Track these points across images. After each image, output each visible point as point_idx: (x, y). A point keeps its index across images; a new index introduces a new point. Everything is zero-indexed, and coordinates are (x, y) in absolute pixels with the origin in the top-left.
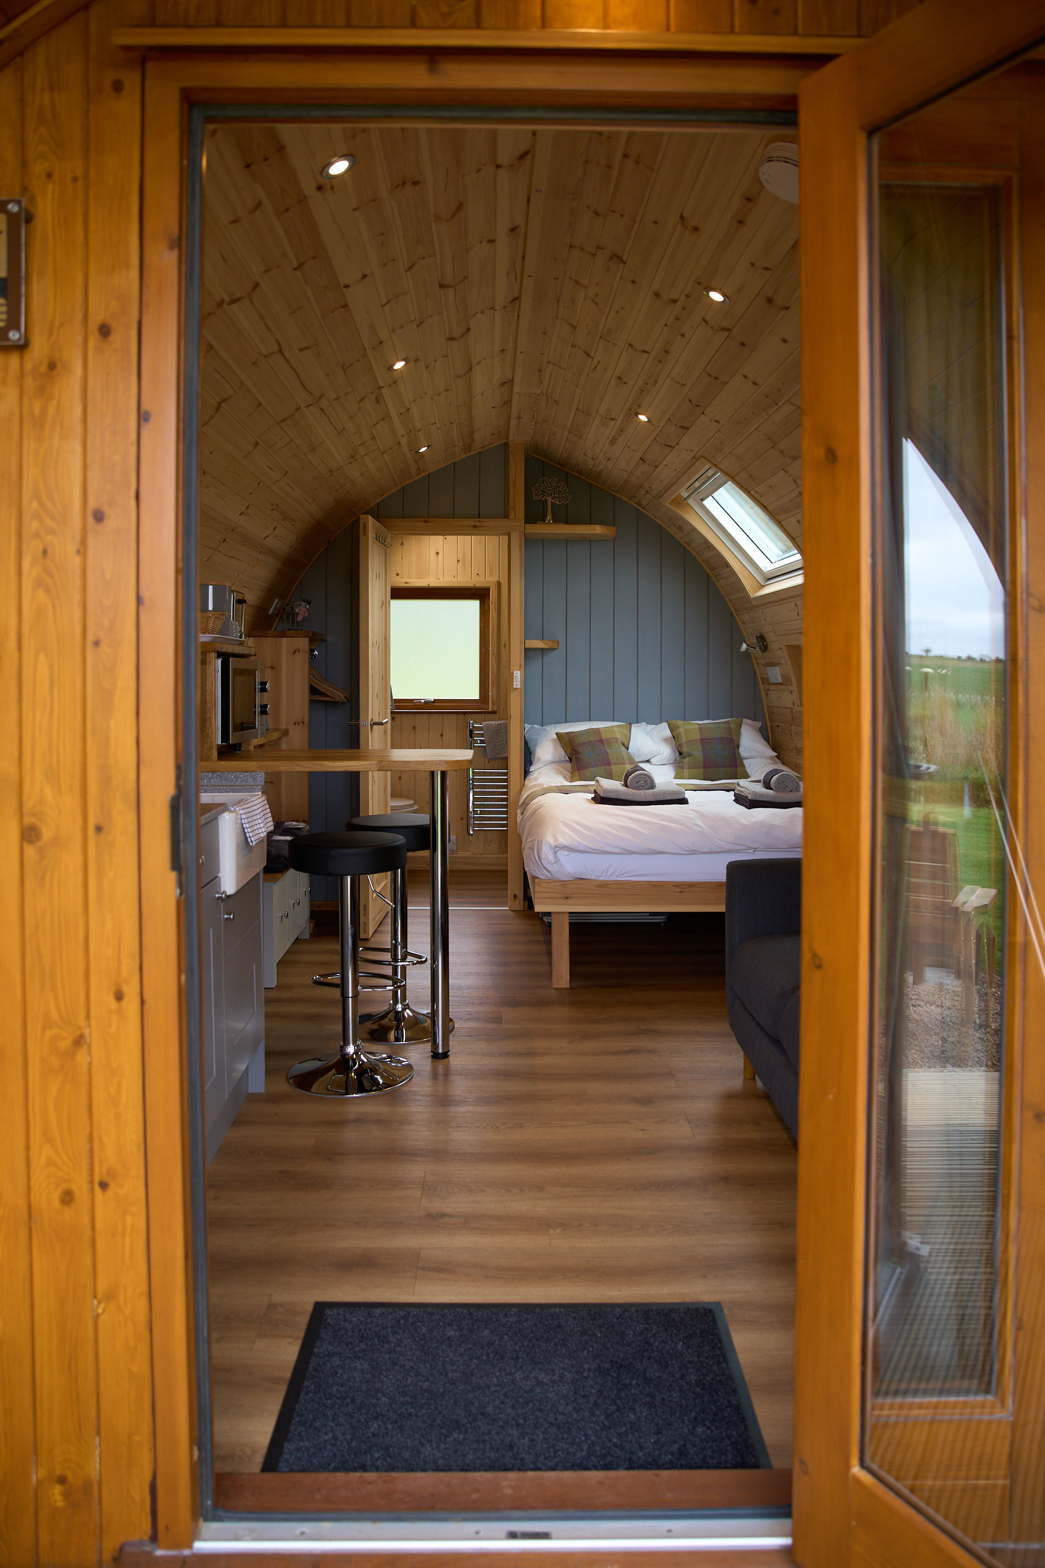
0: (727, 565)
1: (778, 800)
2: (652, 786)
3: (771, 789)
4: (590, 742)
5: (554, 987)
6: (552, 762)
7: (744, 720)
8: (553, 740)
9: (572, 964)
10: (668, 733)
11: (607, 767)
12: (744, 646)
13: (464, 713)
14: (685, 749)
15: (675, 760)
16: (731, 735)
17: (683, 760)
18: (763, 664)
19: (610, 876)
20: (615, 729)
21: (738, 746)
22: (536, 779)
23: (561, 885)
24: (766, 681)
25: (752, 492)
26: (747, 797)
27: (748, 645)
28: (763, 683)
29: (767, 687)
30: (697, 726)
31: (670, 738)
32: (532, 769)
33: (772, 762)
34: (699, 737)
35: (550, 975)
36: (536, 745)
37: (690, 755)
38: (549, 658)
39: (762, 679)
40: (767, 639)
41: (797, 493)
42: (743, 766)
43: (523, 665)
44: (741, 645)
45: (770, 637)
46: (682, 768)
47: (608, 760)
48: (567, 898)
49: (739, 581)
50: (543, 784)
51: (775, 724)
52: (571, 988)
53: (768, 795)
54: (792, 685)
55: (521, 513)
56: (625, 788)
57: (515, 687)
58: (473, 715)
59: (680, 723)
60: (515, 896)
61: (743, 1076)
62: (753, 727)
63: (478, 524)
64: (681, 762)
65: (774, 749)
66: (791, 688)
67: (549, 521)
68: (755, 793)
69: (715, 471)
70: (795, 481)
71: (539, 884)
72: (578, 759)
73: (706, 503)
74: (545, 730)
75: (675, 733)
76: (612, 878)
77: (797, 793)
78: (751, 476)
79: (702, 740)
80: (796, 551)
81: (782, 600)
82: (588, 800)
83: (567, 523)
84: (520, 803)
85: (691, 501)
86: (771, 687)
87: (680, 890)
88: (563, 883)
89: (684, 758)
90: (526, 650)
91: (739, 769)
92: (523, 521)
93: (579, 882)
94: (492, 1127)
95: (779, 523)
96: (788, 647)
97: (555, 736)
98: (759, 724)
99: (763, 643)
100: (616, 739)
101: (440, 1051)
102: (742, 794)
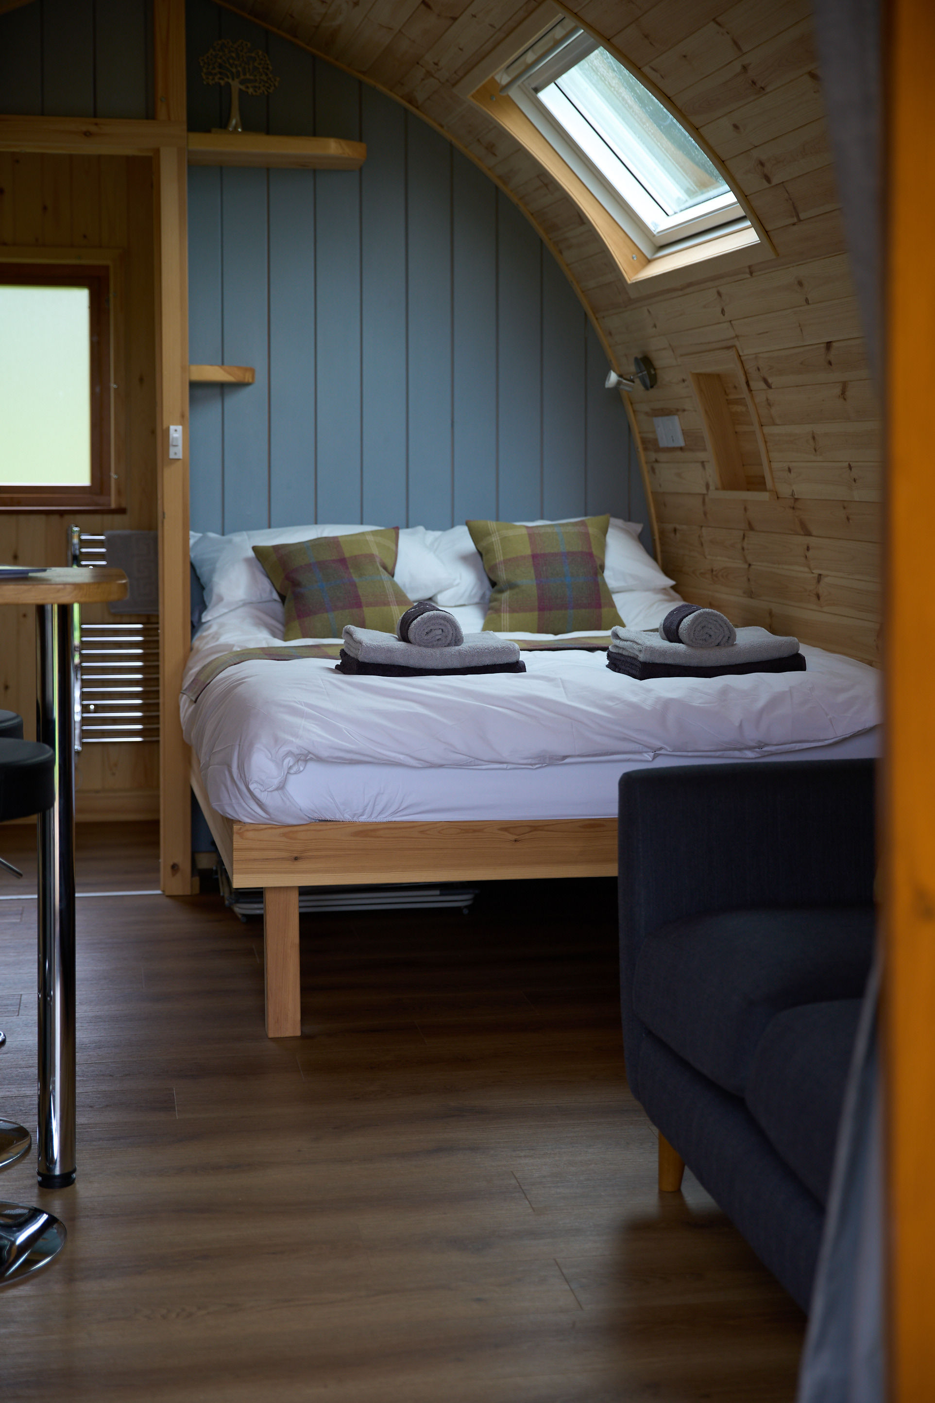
0: (581, 219)
1: (694, 662)
2: (457, 639)
3: (680, 641)
4: (322, 565)
5: (271, 1035)
6: (245, 604)
7: (613, 521)
8: (248, 560)
9: (306, 989)
10: (468, 545)
11: (355, 611)
12: (613, 378)
13: (61, 513)
14: (503, 575)
15: (483, 597)
16: (590, 548)
17: (498, 596)
18: (647, 414)
19: (380, 813)
20: (370, 538)
21: (602, 567)
22: (216, 636)
23: (284, 835)
24: (651, 444)
25: (646, 70)
26: (635, 658)
27: (620, 376)
28: (646, 449)
29: (653, 456)
30: (524, 531)
31: (472, 555)
32: (206, 617)
33: (665, 597)
34: (528, 551)
35: (260, 1013)
36: (213, 571)
37: (512, 586)
38: (236, 401)
39: (644, 441)
40: (658, 364)
41: (738, 69)
42: (612, 605)
43: (187, 414)
44: (606, 376)
45: (663, 360)
46: (497, 611)
47: (357, 597)
48: (296, 859)
49: (604, 251)
50: (233, 646)
51: (669, 527)
52: (304, 1037)
53: (676, 653)
54: (705, 450)
55: (180, 112)
56: (402, 645)
57: (172, 456)
58: (79, 518)
59: (492, 525)
60: (175, 868)
61: (657, 1186)
62: (627, 532)
63: (93, 129)
64: (495, 600)
65: (667, 571)
66: (702, 456)
67: (235, 128)
68: (652, 650)
69: (573, 25)
70: (736, 43)
71: (241, 835)
72: (298, 597)
73: (544, 96)
74: (230, 542)
75: (484, 544)
76: (382, 818)
77: (731, 649)
78: (646, 37)
79: (534, 556)
80: (727, 188)
81: (690, 285)
82: (330, 669)
83: (268, 132)
84: (187, 683)
85: (514, 93)
86: (662, 457)
87: (514, 837)
88: (289, 831)
89: (501, 591)
90: (195, 386)
91: (605, 611)
92: (185, 127)
93: (319, 828)
94: (178, 1315)
95: (695, 131)
96: (698, 376)
97: (251, 554)
98: (638, 528)
99: (649, 373)
100: (371, 557)
101: (57, 1171)
102: (625, 653)
